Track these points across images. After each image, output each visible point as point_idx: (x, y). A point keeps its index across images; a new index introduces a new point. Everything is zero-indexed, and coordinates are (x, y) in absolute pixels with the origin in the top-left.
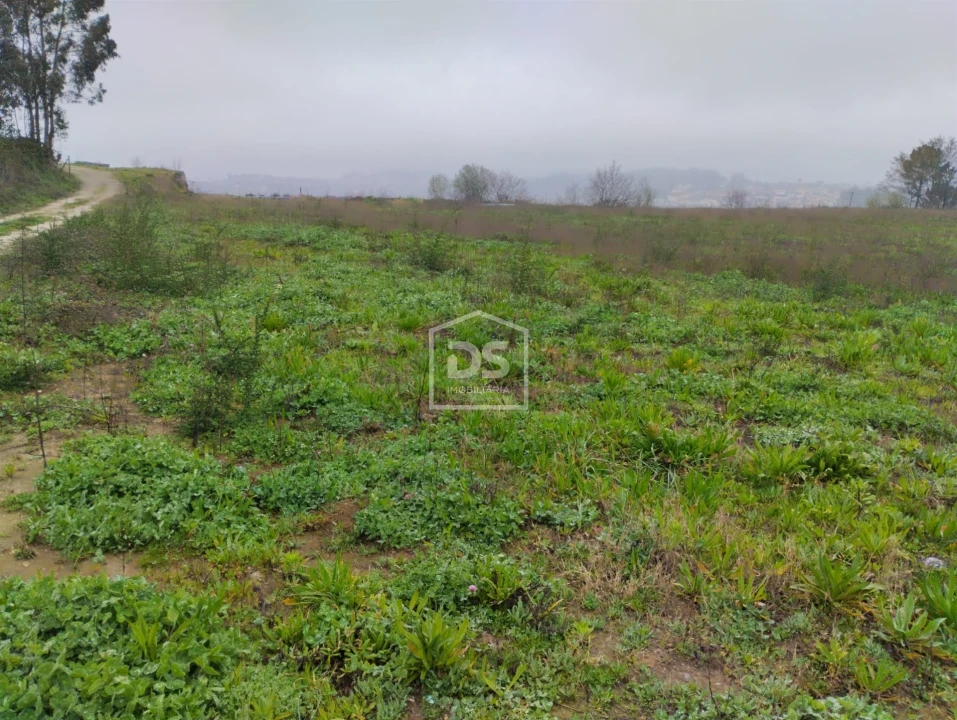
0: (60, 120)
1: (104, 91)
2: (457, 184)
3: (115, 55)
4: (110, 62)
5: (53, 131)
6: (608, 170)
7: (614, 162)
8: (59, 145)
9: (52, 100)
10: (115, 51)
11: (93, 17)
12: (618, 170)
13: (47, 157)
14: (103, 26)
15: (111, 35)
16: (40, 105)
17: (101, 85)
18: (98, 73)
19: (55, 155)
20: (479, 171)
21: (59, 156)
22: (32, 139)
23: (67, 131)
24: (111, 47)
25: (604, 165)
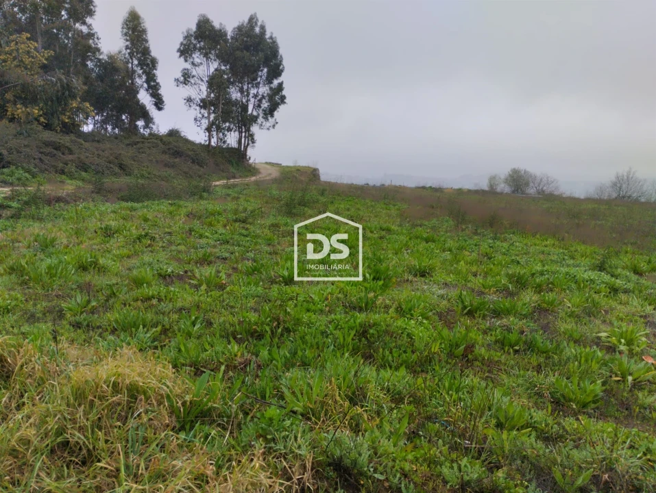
0: (253, 139)
1: (277, 123)
2: (506, 181)
3: (285, 103)
4: (282, 107)
5: (248, 144)
6: (625, 174)
7: (630, 168)
8: (250, 152)
9: (249, 128)
10: (285, 101)
11: (276, 82)
12: (634, 173)
13: (243, 158)
14: (280, 87)
15: (284, 93)
16: (244, 130)
17: (275, 120)
18: (275, 113)
19: (248, 157)
20: (523, 172)
21: (250, 158)
22: (238, 150)
23: (255, 144)
24: (283, 98)
25: (622, 170)
